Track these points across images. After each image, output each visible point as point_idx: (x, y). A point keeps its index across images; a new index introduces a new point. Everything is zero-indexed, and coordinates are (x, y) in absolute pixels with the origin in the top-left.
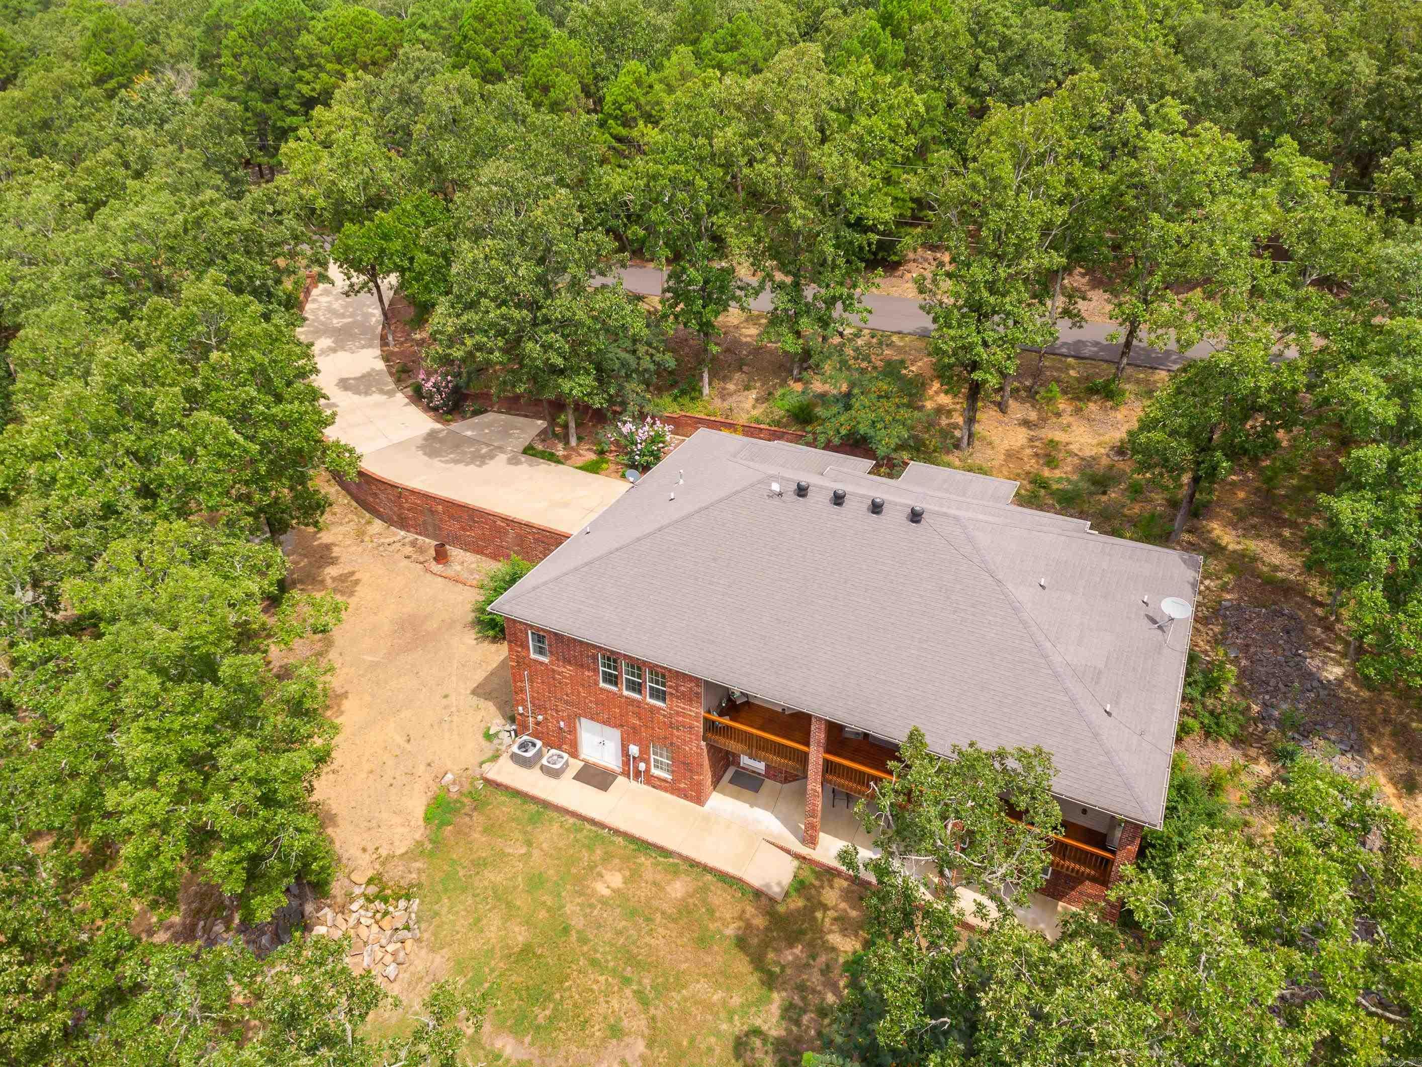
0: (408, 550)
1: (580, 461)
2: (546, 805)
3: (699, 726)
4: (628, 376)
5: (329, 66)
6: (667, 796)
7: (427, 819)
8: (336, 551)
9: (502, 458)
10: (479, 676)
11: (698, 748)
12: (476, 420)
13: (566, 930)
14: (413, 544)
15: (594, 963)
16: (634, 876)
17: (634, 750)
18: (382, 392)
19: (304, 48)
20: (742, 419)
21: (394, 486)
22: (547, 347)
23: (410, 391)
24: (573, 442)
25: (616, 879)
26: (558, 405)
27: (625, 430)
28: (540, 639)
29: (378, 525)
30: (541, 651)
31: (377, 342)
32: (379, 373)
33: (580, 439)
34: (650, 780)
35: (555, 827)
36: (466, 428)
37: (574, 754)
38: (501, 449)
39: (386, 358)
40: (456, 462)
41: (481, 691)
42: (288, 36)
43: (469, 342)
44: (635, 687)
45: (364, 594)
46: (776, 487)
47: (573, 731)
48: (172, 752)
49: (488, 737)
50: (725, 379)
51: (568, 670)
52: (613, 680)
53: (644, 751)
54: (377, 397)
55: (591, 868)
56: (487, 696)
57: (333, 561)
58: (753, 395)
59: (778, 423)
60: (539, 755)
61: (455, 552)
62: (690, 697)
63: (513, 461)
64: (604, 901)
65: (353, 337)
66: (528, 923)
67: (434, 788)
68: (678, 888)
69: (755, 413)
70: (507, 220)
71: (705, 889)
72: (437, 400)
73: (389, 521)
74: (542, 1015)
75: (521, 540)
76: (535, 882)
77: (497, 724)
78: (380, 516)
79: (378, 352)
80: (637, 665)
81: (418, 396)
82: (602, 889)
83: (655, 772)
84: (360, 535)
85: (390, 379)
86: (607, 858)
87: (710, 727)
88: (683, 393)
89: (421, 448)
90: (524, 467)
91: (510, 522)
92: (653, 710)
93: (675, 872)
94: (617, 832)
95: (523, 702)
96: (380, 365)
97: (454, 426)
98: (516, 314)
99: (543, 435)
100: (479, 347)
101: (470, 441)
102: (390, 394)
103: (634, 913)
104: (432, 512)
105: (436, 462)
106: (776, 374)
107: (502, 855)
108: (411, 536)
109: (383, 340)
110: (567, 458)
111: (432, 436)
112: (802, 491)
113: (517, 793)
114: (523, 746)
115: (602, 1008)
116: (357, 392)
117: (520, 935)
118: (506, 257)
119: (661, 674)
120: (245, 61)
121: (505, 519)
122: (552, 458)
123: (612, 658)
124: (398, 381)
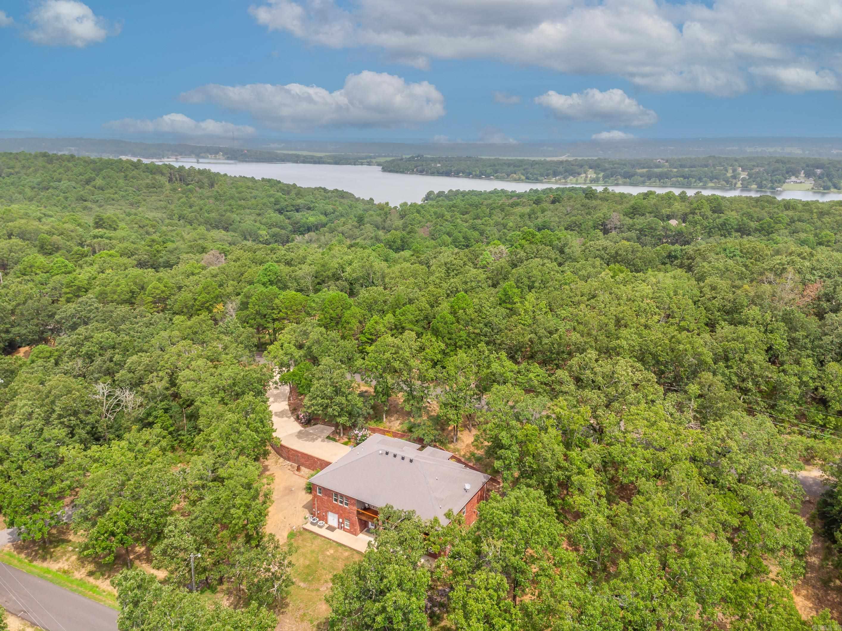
0: (289, 467)
1: (343, 441)
2: (318, 535)
3: (356, 512)
4: (359, 416)
5: (283, 311)
6: (348, 534)
7: (288, 537)
8: (269, 467)
9: (320, 439)
10: (305, 503)
11: (355, 519)
12: (314, 427)
13: (318, 562)
14: (291, 465)
15: (324, 568)
16: (336, 551)
17: (341, 520)
18: (287, 417)
19: (276, 304)
20: (394, 429)
21: (288, 448)
22: (334, 410)
23: (295, 417)
24: (342, 435)
25: (332, 551)
26: (337, 425)
27: (356, 432)
28: (320, 489)
29: (282, 460)
30: (320, 493)
31: (287, 399)
32: (287, 410)
33: (344, 434)
34: (345, 530)
35: (319, 540)
36: (310, 429)
37: (326, 523)
38: (320, 437)
39: (289, 405)
40: (306, 441)
41: (305, 507)
42: (271, 301)
43: (313, 408)
44: (341, 502)
45: (277, 480)
46: (380, 452)
47: (326, 516)
48: (244, 503)
49: (305, 518)
50: (392, 416)
51: (326, 498)
52: (336, 500)
53: (343, 521)
54: (285, 419)
55: (326, 549)
56: (306, 508)
57: (268, 470)
58: (399, 422)
59: (404, 432)
60: (317, 522)
61: (302, 468)
62: (353, 505)
63: (323, 441)
64: (328, 556)
65: (280, 397)
66: (310, 560)
67: (290, 530)
68: (346, 554)
69: (398, 428)
70: (328, 375)
71: (353, 554)
72: (303, 421)
73: (285, 458)
74: (310, 578)
75: (321, 464)
76: (313, 552)
77: (308, 515)
78: (282, 456)
79: (287, 403)
80: (342, 496)
81: (298, 419)
82: (328, 553)
83: (346, 527)
84: (276, 462)
85: (290, 412)
86: (330, 547)
87: (358, 513)
88: (377, 420)
89: (297, 436)
90: (326, 443)
91: (319, 459)
92: (345, 508)
93: (346, 551)
94: (334, 541)
95: (314, 508)
96: (287, 407)
97: (307, 429)
98: (326, 401)
99: (334, 433)
100: (316, 410)
101: (311, 434)
102: (289, 417)
103: (335, 559)
104: (298, 456)
105: (300, 441)
106: (407, 416)
107: (305, 546)
108: (291, 463)
109: (289, 400)
110: (339, 440)
111: (300, 432)
112: (387, 453)
113: (311, 532)
114: (314, 520)
115: (324, 577)
116: (279, 417)
117: (307, 563)
118: (326, 385)
119: (348, 498)
120: (257, 307)
121: (317, 459)
122: (335, 440)
123: (337, 494)
124: (292, 413)
